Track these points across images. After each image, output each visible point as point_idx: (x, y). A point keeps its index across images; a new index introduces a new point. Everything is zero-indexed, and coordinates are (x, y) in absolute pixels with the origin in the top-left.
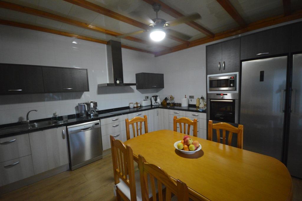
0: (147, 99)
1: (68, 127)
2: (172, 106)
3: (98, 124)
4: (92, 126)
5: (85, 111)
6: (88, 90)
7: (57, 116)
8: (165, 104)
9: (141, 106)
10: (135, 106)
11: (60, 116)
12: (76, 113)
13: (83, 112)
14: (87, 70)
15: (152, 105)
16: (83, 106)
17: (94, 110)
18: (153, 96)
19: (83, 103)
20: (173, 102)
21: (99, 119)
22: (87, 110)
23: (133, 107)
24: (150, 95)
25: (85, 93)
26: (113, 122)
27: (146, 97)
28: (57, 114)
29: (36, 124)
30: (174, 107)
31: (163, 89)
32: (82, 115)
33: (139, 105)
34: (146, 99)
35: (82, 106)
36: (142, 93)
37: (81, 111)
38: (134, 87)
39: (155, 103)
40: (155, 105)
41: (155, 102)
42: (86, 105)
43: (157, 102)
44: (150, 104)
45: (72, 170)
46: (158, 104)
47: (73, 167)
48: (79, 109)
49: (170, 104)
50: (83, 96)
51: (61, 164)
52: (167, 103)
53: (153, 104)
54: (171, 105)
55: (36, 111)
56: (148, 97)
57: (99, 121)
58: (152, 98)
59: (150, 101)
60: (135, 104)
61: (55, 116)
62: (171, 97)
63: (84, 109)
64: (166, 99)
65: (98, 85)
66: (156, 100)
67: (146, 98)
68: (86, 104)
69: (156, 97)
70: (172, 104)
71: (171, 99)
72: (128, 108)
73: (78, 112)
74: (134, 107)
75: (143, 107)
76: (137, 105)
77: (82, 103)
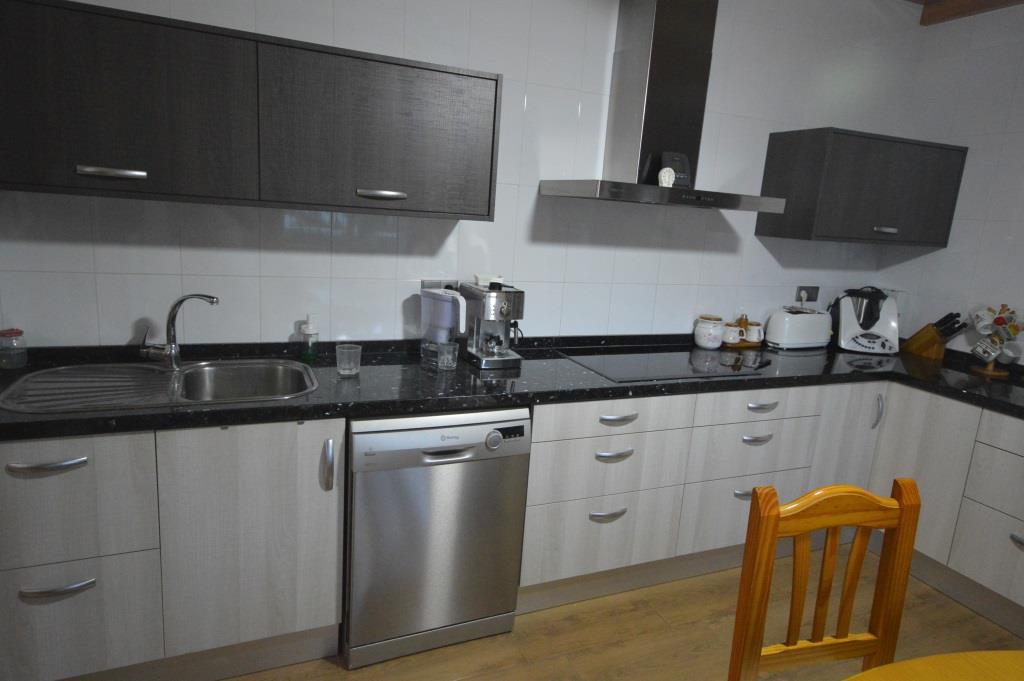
0: (808, 305)
1: (357, 426)
2: (995, 380)
3: (518, 431)
4: (483, 440)
5: (454, 329)
6: (488, 214)
7: (311, 341)
8: (934, 353)
9: (765, 346)
10: (733, 337)
11: (324, 338)
12: (405, 332)
13: (443, 337)
14: (497, 81)
15: (833, 348)
16: (448, 307)
17: (502, 338)
18: (851, 293)
19: (448, 287)
20: (1010, 354)
21: (527, 401)
22: (463, 329)
23: (717, 345)
24: (831, 281)
25: (465, 225)
26: (605, 428)
27: (801, 289)
28: (310, 329)
29: (206, 368)
30: (1006, 393)
31: (941, 253)
32: (435, 354)
33: (754, 336)
34: (798, 305)
35: (436, 298)
36: (786, 262)
37: (433, 328)
38: (742, 222)
39: (864, 341)
40: (859, 349)
41: (860, 331)
42: (462, 302)
43: (875, 330)
44: (822, 338)
45: (351, 666)
46: (878, 349)
47: (354, 651)
48: (425, 317)
49: (983, 364)
50: (451, 243)
51: (301, 626)
52: (951, 353)
53: (844, 344)
54: (990, 369)
55: (210, 299)
56: (812, 293)
57: (524, 412)
58: (847, 305)
59: (827, 318)
60: (728, 325)
61: (301, 339)
62: (999, 321)
63: (447, 322)
64: (949, 325)
65: (542, 185)
66: (870, 318)
67: (804, 294)
68: (465, 291)
69: (872, 302)
70: (997, 364)
71: (996, 333)
72: (685, 343)
73: (415, 333)
74: (724, 347)
75: (776, 350)
76: (741, 333)
77: (437, 285)
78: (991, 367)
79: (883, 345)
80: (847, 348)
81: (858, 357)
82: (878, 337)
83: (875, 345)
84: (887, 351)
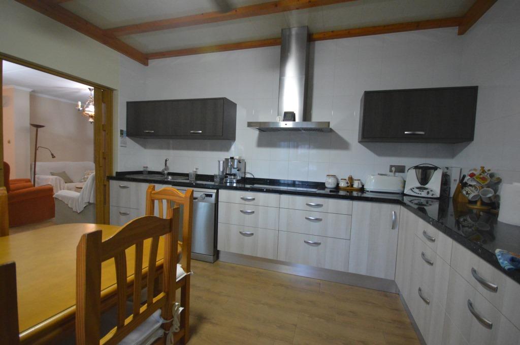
3: (210, 195)
4: (200, 196)
6: (222, 136)
9: (362, 190)
10: (343, 184)
14: (224, 99)
15: (401, 193)
18: (416, 168)
21: (219, 188)
23: (333, 186)
24: (409, 162)
26: (243, 202)
27: (391, 166)
33: (356, 185)
39: (417, 191)
40: (413, 194)
41: (419, 185)
43: (426, 186)
46: (424, 194)
53: (406, 191)
54: (478, 205)
55: (166, 161)
56: (401, 169)
57: (215, 191)
58: (412, 173)
60: (342, 179)
64: (463, 182)
66: (424, 180)
67: (393, 169)
69: (427, 171)
72: (321, 186)
74: (337, 188)
75: (368, 191)
76: (348, 183)
78: (479, 203)
79: (428, 193)
80: (407, 193)
81: (414, 198)
82: (427, 189)
83: (422, 193)
84: (430, 196)
